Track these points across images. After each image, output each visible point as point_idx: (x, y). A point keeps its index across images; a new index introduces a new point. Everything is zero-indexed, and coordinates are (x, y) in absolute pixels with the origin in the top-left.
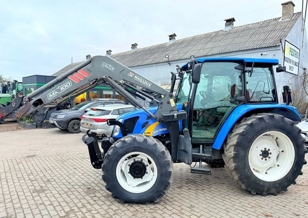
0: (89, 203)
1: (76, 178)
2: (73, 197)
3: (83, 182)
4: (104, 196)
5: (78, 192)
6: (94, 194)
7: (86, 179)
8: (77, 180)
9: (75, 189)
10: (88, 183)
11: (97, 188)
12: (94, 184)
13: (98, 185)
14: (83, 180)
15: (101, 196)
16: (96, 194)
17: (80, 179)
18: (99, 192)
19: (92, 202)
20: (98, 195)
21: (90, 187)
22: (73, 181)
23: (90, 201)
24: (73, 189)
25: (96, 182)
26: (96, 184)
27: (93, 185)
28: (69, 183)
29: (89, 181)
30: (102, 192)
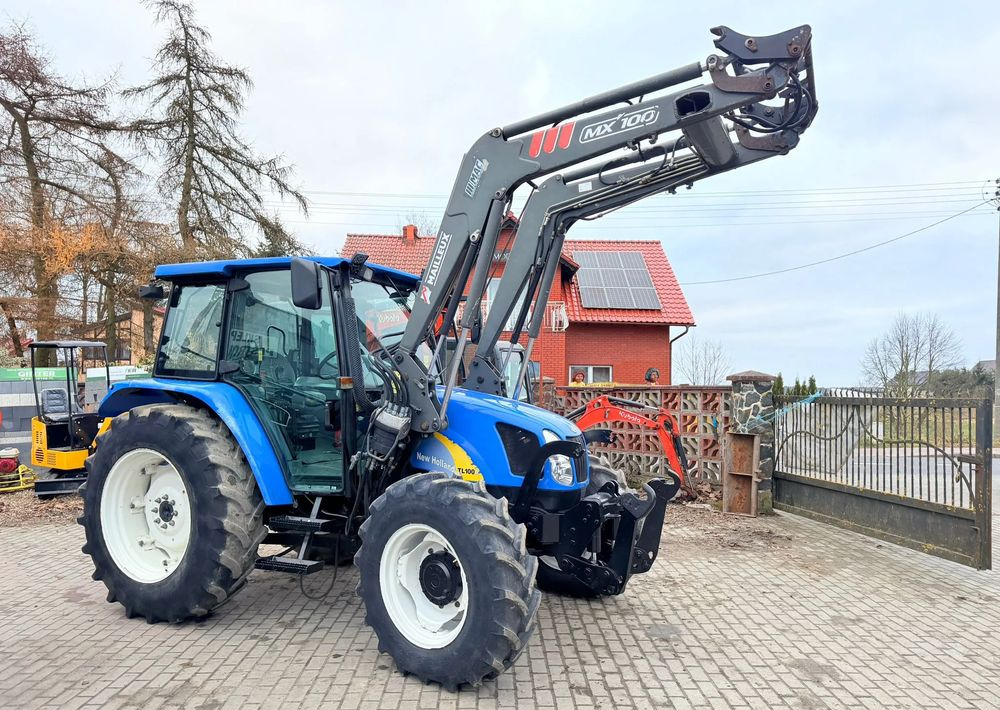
0: (673, 609)
1: (699, 688)
2: (710, 628)
3: (675, 666)
4: (635, 614)
5: (696, 637)
6: (656, 625)
7: (663, 674)
8: (694, 681)
9: (704, 645)
10: (661, 655)
11: (640, 634)
12: (643, 647)
13: (634, 643)
14: (673, 674)
15: (640, 617)
16: (651, 622)
17: (683, 679)
18: (640, 624)
19: (667, 611)
20: (646, 620)
21: (658, 643)
22: (711, 680)
23: (671, 612)
24: (711, 647)
25: (634, 652)
26: (639, 646)
27: (647, 646)
28: (724, 674)
29: (655, 661)
30: (636, 623)
